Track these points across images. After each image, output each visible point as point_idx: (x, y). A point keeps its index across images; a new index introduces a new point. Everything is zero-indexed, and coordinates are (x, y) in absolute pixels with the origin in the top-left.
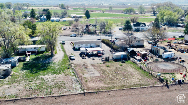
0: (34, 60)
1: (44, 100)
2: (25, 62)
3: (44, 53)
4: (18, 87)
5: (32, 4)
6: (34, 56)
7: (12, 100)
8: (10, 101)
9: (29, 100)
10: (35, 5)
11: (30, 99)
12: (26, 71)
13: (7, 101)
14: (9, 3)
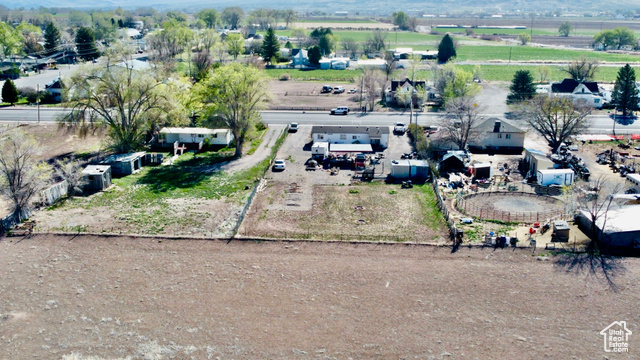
0: (182, 164)
1: (134, 242)
2: (158, 168)
3: (220, 151)
4: (101, 215)
5: (317, 13)
6: (189, 156)
7: (71, 235)
8: (66, 235)
9: (104, 239)
10: (324, 14)
11: (107, 236)
12: (145, 185)
13: (59, 235)
14: (235, 11)
